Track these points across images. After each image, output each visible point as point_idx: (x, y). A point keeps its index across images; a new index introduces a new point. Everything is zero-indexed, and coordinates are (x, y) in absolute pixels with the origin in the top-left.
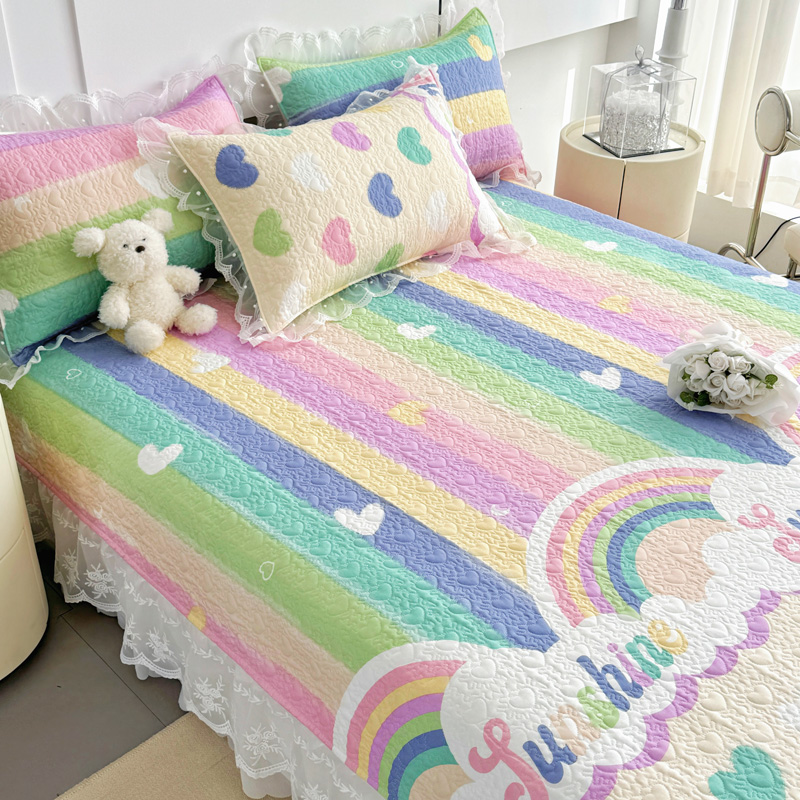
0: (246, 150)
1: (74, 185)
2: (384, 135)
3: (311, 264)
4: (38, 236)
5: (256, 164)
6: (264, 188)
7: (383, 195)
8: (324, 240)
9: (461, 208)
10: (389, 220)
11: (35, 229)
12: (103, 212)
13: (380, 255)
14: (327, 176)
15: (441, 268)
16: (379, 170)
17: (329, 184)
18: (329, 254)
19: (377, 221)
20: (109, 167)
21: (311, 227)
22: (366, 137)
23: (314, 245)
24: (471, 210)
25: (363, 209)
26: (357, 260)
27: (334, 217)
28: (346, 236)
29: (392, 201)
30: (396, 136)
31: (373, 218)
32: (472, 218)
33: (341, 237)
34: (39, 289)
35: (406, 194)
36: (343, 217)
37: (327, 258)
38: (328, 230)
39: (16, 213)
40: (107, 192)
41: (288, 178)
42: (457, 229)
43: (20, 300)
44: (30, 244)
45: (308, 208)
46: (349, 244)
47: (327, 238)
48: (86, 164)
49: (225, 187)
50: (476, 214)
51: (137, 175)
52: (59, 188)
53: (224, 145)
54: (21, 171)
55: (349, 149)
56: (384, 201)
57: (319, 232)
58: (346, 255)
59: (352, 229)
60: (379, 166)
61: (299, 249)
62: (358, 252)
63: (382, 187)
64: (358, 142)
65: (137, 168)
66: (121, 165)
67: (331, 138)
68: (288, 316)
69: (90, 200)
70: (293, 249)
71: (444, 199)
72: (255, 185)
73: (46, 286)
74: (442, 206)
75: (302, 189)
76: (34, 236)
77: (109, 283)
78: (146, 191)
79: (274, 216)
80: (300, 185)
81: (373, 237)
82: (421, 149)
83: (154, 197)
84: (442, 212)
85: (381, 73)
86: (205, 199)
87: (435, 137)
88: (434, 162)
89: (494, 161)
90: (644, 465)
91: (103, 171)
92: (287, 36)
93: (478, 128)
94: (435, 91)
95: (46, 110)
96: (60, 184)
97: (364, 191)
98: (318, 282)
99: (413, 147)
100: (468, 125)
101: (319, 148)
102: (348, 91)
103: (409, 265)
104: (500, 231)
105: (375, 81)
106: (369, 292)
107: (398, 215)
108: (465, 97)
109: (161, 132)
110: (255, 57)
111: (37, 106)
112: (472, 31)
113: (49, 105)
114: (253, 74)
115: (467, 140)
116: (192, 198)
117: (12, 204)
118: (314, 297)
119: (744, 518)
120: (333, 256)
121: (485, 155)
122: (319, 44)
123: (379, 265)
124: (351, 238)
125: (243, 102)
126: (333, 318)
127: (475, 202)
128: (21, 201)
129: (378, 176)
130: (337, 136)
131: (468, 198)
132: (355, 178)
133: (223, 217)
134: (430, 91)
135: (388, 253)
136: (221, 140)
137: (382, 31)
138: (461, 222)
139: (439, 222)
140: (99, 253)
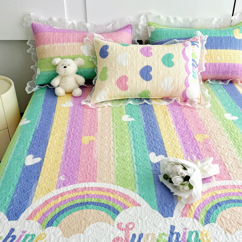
0: (109, 47)
1: (62, 45)
2: (159, 54)
3: (110, 87)
5: (109, 52)
7: (146, 73)
8: (117, 81)
9: (179, 85)
10: (145, 82)
11: (48, 54)
12: (67, 55)
13: (139, 91)
14: (128, 62)
15: (165, 103)
16: (149, 65)
17: (127, 64)
18: (118, 86)
19: (140, 80)
20: (75, 43)
21: (115, 76)
22: (152, 53)
23: (114, 81)
24: (183, 87)
25: (136, 75)
26: (128, 90)
27: (124, 75)
28: (126, 82)
29: (148, 76)
30: (163, 55)
31: (139, 79)
32: (183, 90)
33: (124, 82)
34: (45, 71)
35: (156, 75)
36: (127, 76)
37: (116, 86)
38: (120, 78)
39: (45, 49)
40: (70, 50)
41: (115, 59)
42: (176, 92)
43: (41, 72)
44: (46, 58)
45: (117, 69)
46: (126, 85)
47: (118, 80)
48: (69, 41)
49: (100, 57)
50: (186, 89)
51: (82, 48)
52: (57, 45)
53: (105, 45)
54: (50, 39)
55: (142, 55)
56: (145, 75)
57: (117, 78)
58: (125, 88)
59: (129, 80)
60: (150, 63)
61: (108, 81)
62: (129, 88)
63: (147, 70)
64: (147, 54)
65: (83, 45)
66: (79, 43)
67: (139, 50)
68: (98, 99)
69: (65, 51)
70: (106, 80)
71: (171, 81)
72: (106, 59)
73: (47, 71)
74: (170, 83)
75: (118, 64)
76: (47, 57)
77: (58, 75)
78: (82, 53)
79: (106, 69)
80: (118, 62)
81: (136, 85)
82: (171, 62)
83: (84, 55)
84: (169, 85)
85: (187, 34)
86: (96, 59)
87: (180, 59)
88: (174, 67)
89: (229, 76)
90: (121, 189)
91: (72, 44)
92: (159, 17)
93: (222, 62)
94: (195, 44)
95: (73, 24)
96: (59, 44)
97: (139, 69)
98: (112, 93)
99: (168, 60)
100: (217, 60)
101: (132, 52)
102: (170, 38)
103: (155, 99)
104: (198, 99)
105: (182, 37)
106: (131, 102)
107: (149, 81)
108: (219, 50)
109: (93, 37)
110: (146, 21)
111: (70, 23)
112: (239, 27)
113: (75, 23)
114: (143, 26)
115: (215, 65)
116: (93, 58)
117: (44, 46)
118: (111, 97)
119: (121, 223)
120: (119, 87)
121: (224, 73)
122: (172, 21)
123: (140, 95)
124: (127, 83)
125: (138, 35)
126: (112, 106)
127: (187, 85)
128: (47, 46)
129: (147, 66)
130: (142, 51)
131: (184, 83)
132: (138, 65)
133: (98, 66)
134: (193, 44)
135: (143, 92)
136: (105, 43)
137: (199, 21)
138: (178, 90)
139: (167, 88)
140: (57, 65)
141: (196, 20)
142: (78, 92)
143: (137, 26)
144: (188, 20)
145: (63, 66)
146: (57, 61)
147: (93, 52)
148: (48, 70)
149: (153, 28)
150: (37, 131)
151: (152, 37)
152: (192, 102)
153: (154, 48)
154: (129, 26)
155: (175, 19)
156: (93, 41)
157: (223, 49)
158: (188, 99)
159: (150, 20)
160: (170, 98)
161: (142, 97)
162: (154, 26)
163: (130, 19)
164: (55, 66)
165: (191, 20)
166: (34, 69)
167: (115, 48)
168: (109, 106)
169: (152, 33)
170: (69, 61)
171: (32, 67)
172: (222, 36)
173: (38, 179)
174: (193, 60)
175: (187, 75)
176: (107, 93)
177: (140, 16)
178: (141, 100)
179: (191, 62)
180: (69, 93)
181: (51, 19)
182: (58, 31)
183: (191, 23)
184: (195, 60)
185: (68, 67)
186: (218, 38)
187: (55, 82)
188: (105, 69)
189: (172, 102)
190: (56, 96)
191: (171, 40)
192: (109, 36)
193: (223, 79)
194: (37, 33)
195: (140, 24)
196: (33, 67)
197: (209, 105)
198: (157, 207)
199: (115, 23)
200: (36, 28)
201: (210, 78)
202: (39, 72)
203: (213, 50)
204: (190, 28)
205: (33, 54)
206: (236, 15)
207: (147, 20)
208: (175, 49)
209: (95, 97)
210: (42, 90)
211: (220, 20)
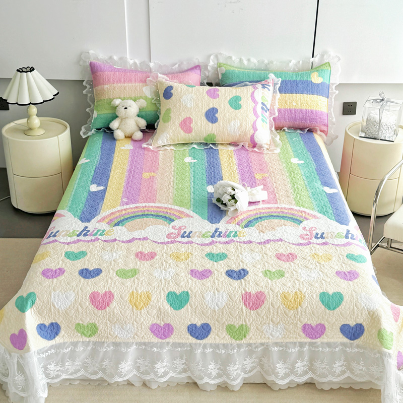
0: (174, 88)
1: (123, 86)
2: (226, 96)
3: (173, 129)
4: (107, 98)
5: (173, 93)
6: (171, 101)
7: (211, 115)
9: (246, 129)
10: (210, 124)
12: (128, 96)
13: (205, 135)
14: (193, 103)
15: (232, 148)
16: (215, 107)
17: (192, 106)
20: (137, 84)
21: (179, 117)
22: (218, 95)
23: (177, 123)
24: (251, 131)
25: (201, 117)
26: (193, 133)
27: (188, 116)
28: (190, 124)
29: (214, 118)
30: (231, 97)
31: (204, 121)
32: (250, 136)
33: (188, 124)
34: (103, 113)
35: (222, 117)
36: (192, 117)
37: (180, 129)
38: (184, 120)
39: (104, 90)
40: (132, 91)
41: (180, 100)
42: (243, 137)
43: (98, 115)
44: (104, 99)
45: (181, 111)
46: (190, 127)
47: (182, 122)
48: (130, 81)
49: (164, 98)
50: (254, 134)
51: (144, 89)
53: (169, 85)
54: (110, 78)
55: (208, 97)
56: (211, 117)
57: (181, 120)
58: (189, 130)
59: (193, 122)
60: (216, 105)
61: (172, 123)
62: (193, 131)
63: (213, 112)
64: (214, 96)
65: (145, 86)
66: (141, 84)
67: (205, 91)
68: (160, 143)
69: (125, 91)
70: (170, 122)
71: (239, 124)
72: (170, 100)
74: (237, 126)
75: (182, 105)
77: (117, 117)
78: (145, 94)
80: (182, 103)
81: (201, 127)
82: (238, 104)
83: (146, 96)
84: (236, 128)
85: (260, 77)
86: (159, 101)
87: (248, 102)
88: (241, 110)
89: (307, 123)
90: (177, 208)
91: (134, 84)
92: (230, 57)
93: (298, 107)
94: (266, 87)
95: (135, 63)
96: (119, 85)
97: (204, 111)
98: (175, 136)
99: (235, 103)
100: (293, 105)
101: (198, 94)
102: (242, 80)
103: (222, 144)
104: (267, 144)
105: (255, 80)
106: (195, 146)
107: (215, 123)
108: (295, 94)
109: (157, 77)
110: (216, 62)
111: (131, 62)
112: (317, 71)
113: (138, 62)
114: (212, 67)
115: (291, 110)
116: (156, 99)
117: (103, 87)
118: (174, 141)
119: (176, 226)
120: (182, 129)
121: (301, 120)
122: (245, 62)
123: (205, 139)
124: (192, 125)
125: (208, 77)
126: (175, 149)
127: (255, 129)
128: (106, 86)
129: (213, 108)
130: (208, 92)
131: (251, 127)
132: (204, 106)
133: (161, 108)
134: (264, 87)
135: (208, 135)
136: (170, 83)
137: (275, 63)
138: (245, 135)
139: (234, 131)
140: (117, 107)
141: (272, 62)
142: (139, 135)
143: (206, 66)
144: (263, 62)
145: (124, 107)
146: (117, 102)
147: (157, 94)
148: (106, 112)
149: (224, 69)
150: (97, 168)
151: (222, 80)
152: (261, 147)
153: (222, 90)
154: (197, 67)
155: (249, 60)
156: (157, 81)
157: (299, 93)
158: (257, 144)
159: (221, 61)
160: (238, 144)
161: (207, 141)
162: (225, 68)
163: (198, 59)
164: (115, 108)
165: (266, 61)
166: (89, 112)
167: (179, 89)
168: (171, 149)
169: (223, 75)
170: (131, 102)
171: (87, 110)
172: (298, 80)
173: (103, 200)
174: (263, 104)
175: (255, 119)
176: (170, 135)
177: (209, 56)
178: (206, 144)
179: (259, 106)
180: (129, 137)
181: (111, 58)
182: (119, 70)
183: (266, 66)
184: (265, 103)
185: (129, 108)
186: (294, 82)
187: (114, 125)
188: (169, 110)
189: (240, 147)
190: (114, 139)
191: (242, 82)
192: (174, 77)
193: (301, 127)
194: (96, 72)
195: (210, 65)
196: (89, 110)
197: (278, 151)
198: (207, 218)
199: (182, 63)
200: (94, 66)
201: (287, 126)
202: (95, 114)
203: (287, 94)
204: (265, 70)
205: (89, 95)
206: (316, 57)
207: (218, 60)
208: (243, 92)
209: (157, 140)
210: (98, 135)
211: (299, 62)
